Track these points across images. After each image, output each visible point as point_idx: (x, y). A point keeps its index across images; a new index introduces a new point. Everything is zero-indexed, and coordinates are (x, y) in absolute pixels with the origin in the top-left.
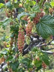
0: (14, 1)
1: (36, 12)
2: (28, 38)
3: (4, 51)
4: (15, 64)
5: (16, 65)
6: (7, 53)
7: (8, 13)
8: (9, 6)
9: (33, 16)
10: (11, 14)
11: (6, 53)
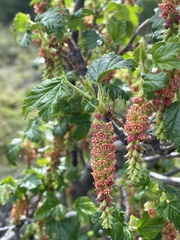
0: (63, 3)
1: (169, 67)
2: (136, 159)
3: (28, 179)
4: (65, 224)
5: (68, 228)
6: (39, 186)
7: (47, 48)
8: (56, 25)
9: (156, 83)
10: (58, 53)
11: (34, 186)
